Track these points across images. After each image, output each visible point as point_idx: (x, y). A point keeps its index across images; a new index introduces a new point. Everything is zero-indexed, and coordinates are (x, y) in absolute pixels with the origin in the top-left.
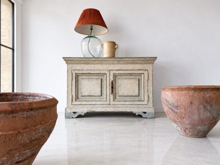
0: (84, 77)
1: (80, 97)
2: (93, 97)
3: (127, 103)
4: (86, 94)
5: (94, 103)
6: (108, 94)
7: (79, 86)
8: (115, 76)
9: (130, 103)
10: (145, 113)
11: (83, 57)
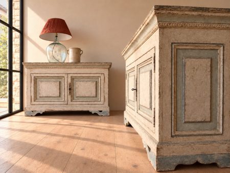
0: (42, 80)
1: (38, 97)
2: (51, 98)
3: (84, 103)
4: (44, 95)
5: (52, 103)
6: (66, 95)
7: (38, 88)
8: (72, 79)
9: (87, 103)
10: (101, 111)
11: (48, 62)
